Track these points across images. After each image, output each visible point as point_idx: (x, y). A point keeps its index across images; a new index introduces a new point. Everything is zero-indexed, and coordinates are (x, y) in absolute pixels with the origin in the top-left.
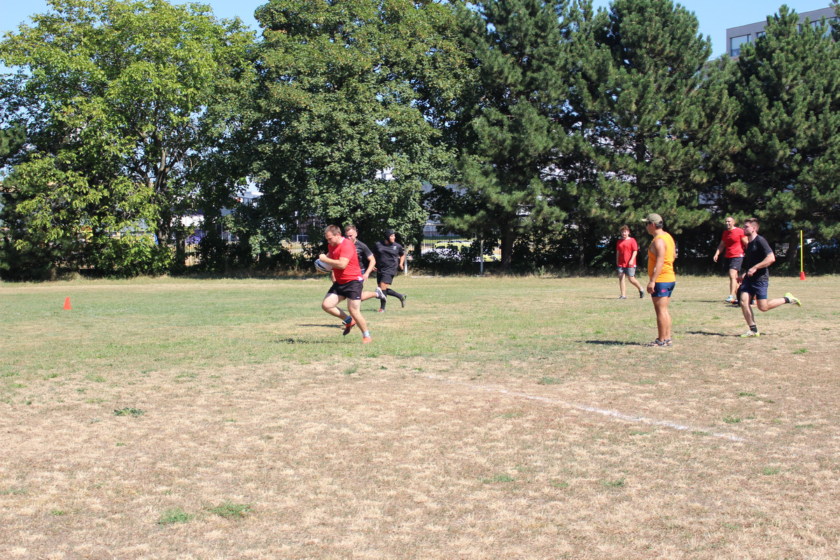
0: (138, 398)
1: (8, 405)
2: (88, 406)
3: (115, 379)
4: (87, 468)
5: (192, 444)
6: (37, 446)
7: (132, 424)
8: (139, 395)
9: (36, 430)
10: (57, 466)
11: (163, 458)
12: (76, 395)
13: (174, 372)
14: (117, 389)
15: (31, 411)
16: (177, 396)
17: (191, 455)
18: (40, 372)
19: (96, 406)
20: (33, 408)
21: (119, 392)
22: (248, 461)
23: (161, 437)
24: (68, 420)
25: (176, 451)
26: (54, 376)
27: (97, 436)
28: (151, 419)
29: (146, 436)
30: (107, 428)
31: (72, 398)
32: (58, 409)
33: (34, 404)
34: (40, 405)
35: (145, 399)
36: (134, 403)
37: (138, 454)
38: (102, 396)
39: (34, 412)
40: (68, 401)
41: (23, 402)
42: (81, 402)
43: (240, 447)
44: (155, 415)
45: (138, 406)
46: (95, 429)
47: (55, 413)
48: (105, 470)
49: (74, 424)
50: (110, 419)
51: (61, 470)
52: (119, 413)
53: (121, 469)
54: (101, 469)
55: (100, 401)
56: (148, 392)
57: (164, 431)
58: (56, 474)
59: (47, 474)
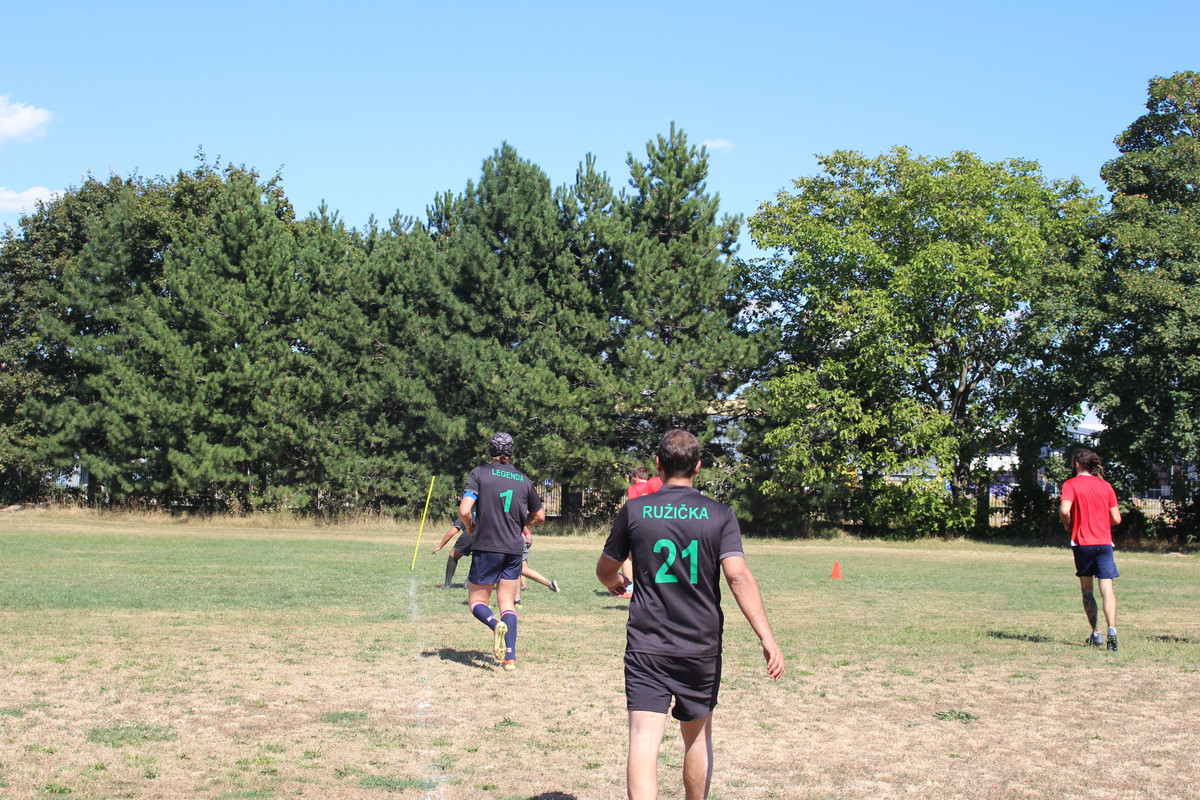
0: (962, 699)
1: (797, 696)
2: (901, 705)
3: (927, 673)
4: (917, 780)
5: (1049, 764)
6: (845, 748)
7: (962, 731)
8: (964, 695)
9: (840, 730)
10: (878, 776)
11: (1014, 777)
12: (880, 689)
13: (1004, 670)
14: (932, 686)
15: (827, 705)
16: (1015, 701)
17: (1051, 777)
18: (825, 657)
19: (910, 706)
20: (827, 701)
21: (937, 690)
22: (1131, 792)
23: (1006, 751)
24: (877, 719)
25: (1030, 771)
26: (846, 664)
27: (920, 743)
28: (987, 727)
29: (985, 748)
30: (930, 733)
31: (878, 693)
32: (863, 705)
33: (830, 697)
34: (837, 698)
35: (973, 701)
36: (960, 706)
37: (981, 770)
38: (916, 693)
39: (832, 707)
40: (872, 698)
41: (814, 693)
42: (890, 699)
43: (1116, 773)
44: (990, 722)
45: (966, 709)
46: (916, 733)
47: (859, 711)
48: (941, 785)
49: (887, 725)
50: (932, 723)
51: (884, 780)
52: (941, 716)
53: (962, 785)
54: (936, 783)
55: (914, 700)
56: (975, 693)
57: (1008, 743)
58: (881, 784)
59: (869, 783)
